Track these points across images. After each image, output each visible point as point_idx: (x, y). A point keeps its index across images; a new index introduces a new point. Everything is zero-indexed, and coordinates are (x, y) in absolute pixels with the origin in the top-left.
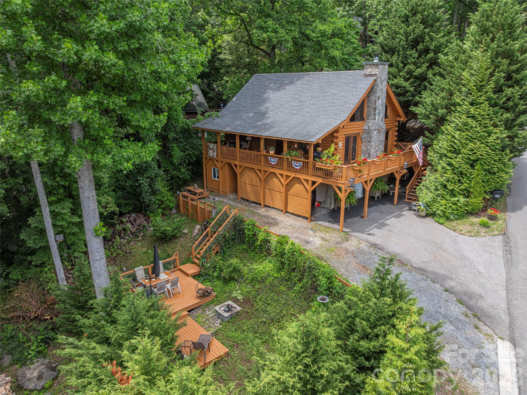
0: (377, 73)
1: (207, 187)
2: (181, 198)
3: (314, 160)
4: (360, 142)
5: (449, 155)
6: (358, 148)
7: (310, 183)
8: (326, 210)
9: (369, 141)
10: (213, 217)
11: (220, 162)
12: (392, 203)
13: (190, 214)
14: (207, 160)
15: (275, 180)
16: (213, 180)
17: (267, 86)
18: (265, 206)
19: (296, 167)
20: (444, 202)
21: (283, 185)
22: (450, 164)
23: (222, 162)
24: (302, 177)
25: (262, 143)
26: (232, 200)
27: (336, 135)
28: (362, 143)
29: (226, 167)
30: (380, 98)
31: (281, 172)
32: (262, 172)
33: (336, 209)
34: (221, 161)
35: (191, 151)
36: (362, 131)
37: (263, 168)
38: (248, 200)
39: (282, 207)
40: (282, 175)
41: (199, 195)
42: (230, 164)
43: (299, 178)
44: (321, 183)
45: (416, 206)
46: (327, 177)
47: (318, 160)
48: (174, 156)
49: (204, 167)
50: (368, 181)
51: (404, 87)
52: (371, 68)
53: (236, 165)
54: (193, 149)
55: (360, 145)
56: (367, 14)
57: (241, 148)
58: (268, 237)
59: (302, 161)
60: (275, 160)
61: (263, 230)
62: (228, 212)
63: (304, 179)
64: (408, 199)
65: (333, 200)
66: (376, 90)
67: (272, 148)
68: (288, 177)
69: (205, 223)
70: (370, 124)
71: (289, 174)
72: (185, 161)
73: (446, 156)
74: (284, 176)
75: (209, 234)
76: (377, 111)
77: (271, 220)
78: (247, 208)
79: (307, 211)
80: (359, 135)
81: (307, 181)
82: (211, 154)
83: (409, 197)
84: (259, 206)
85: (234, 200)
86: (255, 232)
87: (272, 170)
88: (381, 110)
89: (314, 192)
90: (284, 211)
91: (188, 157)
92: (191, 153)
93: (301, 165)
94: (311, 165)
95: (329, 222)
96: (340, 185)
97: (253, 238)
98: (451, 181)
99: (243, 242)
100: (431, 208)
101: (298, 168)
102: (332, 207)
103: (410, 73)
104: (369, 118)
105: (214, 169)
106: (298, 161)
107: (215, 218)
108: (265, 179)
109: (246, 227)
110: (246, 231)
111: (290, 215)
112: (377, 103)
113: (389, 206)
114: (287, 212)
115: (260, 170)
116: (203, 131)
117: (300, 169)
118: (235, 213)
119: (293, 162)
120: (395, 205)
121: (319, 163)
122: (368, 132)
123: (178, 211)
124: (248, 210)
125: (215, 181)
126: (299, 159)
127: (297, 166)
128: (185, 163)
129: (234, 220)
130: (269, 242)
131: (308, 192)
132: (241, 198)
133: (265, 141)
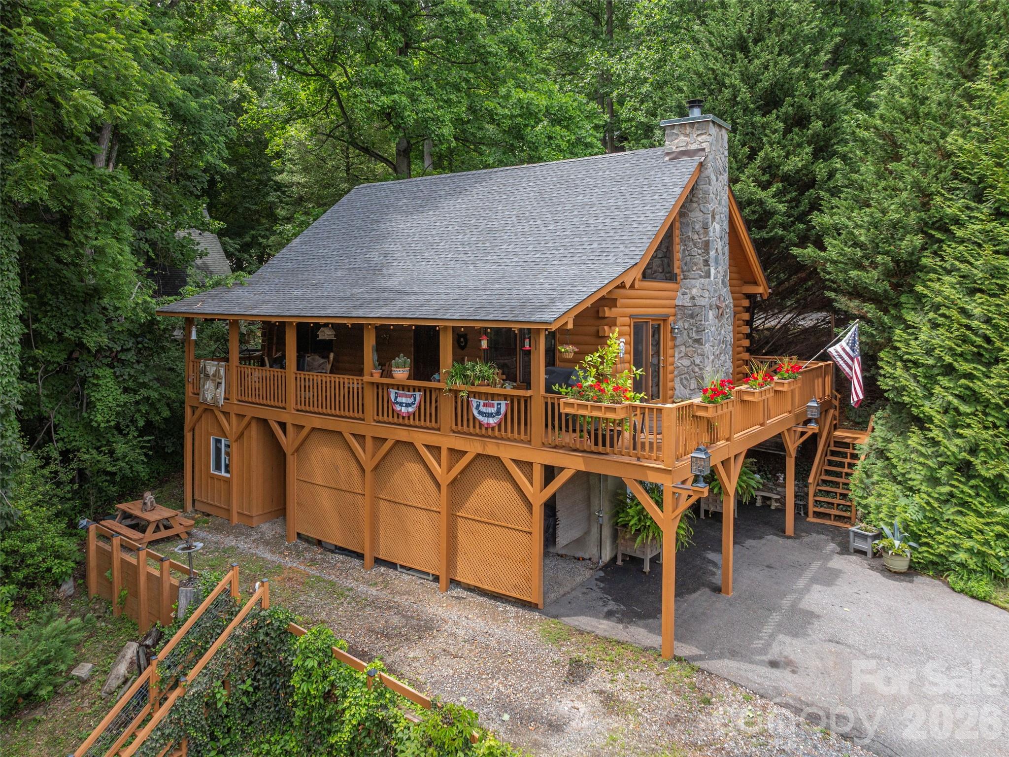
0: (704, 145)
1: (194, 501)
2: (93, 543)
3: (549, 390)
4: (670, 344)
5: (964, 367)
6: (665, 361)
7: (538, 474)
8: (586, 567)
9: (698, 341)
10: (181, 615)
11: (234, 419)
12: (781, 531)
13: (117, 600)
14: (198, 413)
15: (414, 469)
16: (213, 477)
17: (387, 207)
18: (379, 562)
19: (485, 420)
20: (972, 521)
21: (438, 486)
22: (972, 397)
23: (241, 416)
24: (507, 452)
25: (370, 342)
26: (267, 543)
27: (608, 312)
28: (675, 346)
29: (254, 431)
30: (717, 217)
31: (433, 439)
32: (369, 443)
33: (620, 562)
34: (237, 415)
35: (156, 390)
36: (673, 310)
37: (370, 429)
38: (319, 543)
39: (433, 563)
40: (435, 450)
41: (157, 529)
42: (264, 422)
43: (498, 459)
44: (578, 472)
45: (864, 537)
46: (601, 448)
47: (563, 390)
48: (99, 405)
49: (188, 436)
50: (729, 459)
51: (761, 202)
52: (687, 135)
53: (283, 426)
54: (163, 385)
55: (670, 352)
56: (615, 94)
57: (300, 367)
58: (384, 707)
59: (505, 397)
60: (410, 401)
61: (362, 677)
62: (237, 595)
63: (514, 461)
64: (817, 514)
65: (607, 532)
66: (706, 193)
67: (400, 359)
68: (456, 454)
69: (149, 642)
70: (694, 291)
71: (459, 444)
72: (133, 421)
73: (949, 370)
74: (444, 453)
75: (153, 693)
76: (712, 253)
77: (395, 620)
78: (314, 572)
79: (528, 580)
80: (665, 320)
81: (526, 466)
82: (212, 392)
83: (816, 509)
84: (357, 562)
85: (273, 544)
86: (332, 684)
87: (403, 434)
88: (720, 251)
89: (550, 508)
90: (443, 579)
91: (144, 408)
92: (154, 395)
93: (503, 410)
94: (537, 412)
95: (609, 615)
96: (652, 478)
97: (322, 707)
98: (986, 450)
99: (283, 718)
100: (927, 544)
101: (492, 421)
102: (607, 556)
103: (770, 168)
104: (691, 274)
105: (218, 441)
106: (493, 396)
107: (186, 620)
108: (376, 468)
109: (297, 661)
110: (295, 680)
111: (465, 594)
112: (711, 229)
113: (772, 540)
114: (454, 583)
115: (360, 438)
116: (189, 321)
117: (499, 425)
118: (260, 602)
119: (474, 402)
120: (789, 537)
121: (570, 400)
122: (692, 314)
123: (82, 587)
124: (319, 579)
125: (220, 478)
126: (497, 390)
127: (490, 415)
128: (133, 428)
129: (256, 628)
130: (389, 731)
131: (529, 505)
132: (298, 534)
133: (377, 337)
